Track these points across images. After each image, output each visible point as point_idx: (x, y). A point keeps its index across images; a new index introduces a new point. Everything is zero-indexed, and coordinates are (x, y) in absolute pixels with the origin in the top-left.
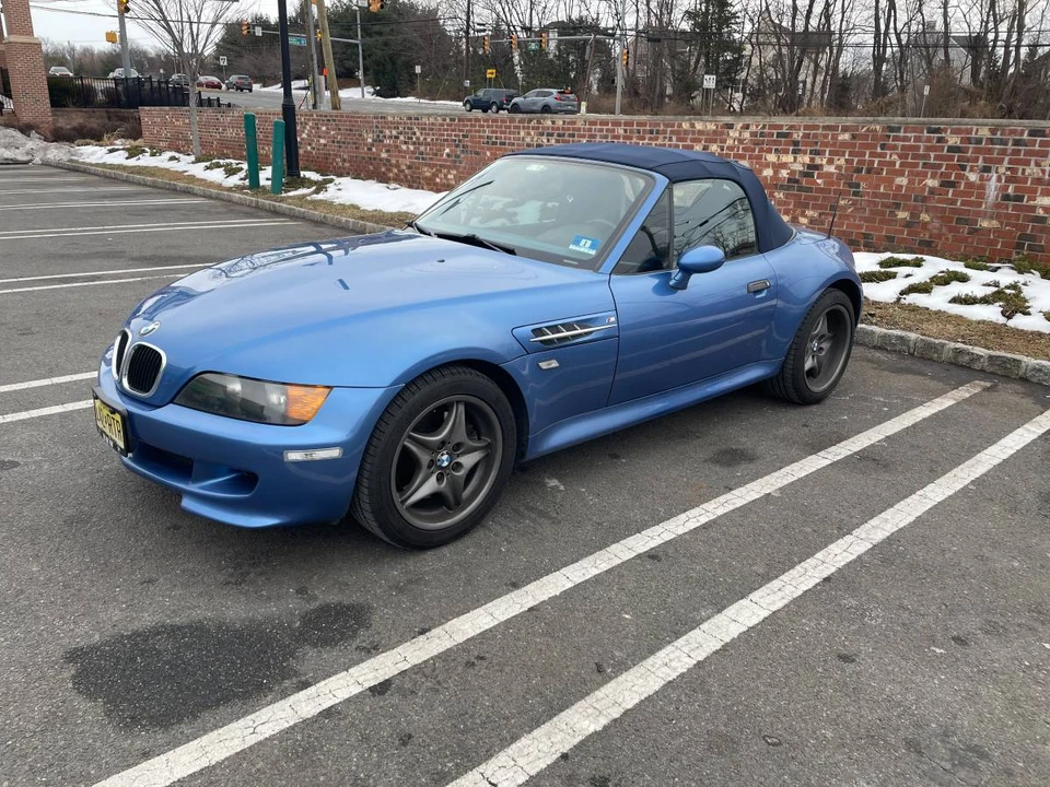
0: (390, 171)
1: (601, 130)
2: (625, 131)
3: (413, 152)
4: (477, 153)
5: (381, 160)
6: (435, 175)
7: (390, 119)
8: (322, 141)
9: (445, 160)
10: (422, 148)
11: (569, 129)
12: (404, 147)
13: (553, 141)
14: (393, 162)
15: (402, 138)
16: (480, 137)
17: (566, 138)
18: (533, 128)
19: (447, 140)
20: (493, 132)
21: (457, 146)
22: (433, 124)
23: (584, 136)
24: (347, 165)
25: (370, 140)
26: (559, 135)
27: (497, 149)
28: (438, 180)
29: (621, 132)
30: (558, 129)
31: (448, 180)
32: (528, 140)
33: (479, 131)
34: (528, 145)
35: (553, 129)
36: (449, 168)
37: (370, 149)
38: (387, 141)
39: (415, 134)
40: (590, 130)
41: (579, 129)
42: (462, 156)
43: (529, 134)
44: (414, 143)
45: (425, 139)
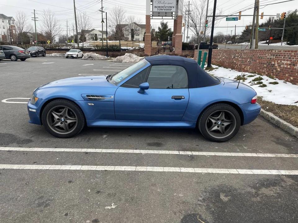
0: (235, 66)
1: (288, 54)
2: (294, 54)
3: (241, 61)
4: (255, 61)
5: (234, 63)
6: (245, 67)
7: (238, 51)
8: (224, 58)
9: (248, 63)
10: (243, 59)
11: (279, 53)
12: (239, 59)
13: (274, 57)
14: (237, 63)
15: (239, 56)
16: (257, 56)
17: (278, 56)
18: (270, 53)
19: (249, 57)
20: (260, 54)
21: (251, 59)
22: (246, 52)
23: (282, 56)
24: (227, 64)
25: (233, 57)
26: (276, 55)
27: (260, 60)
28: (245, 69)
29: (293, 54)
30: (276, 53)
31: (247, 69)
32: (268, 57)
33: (256, 54)
34: (268, 58)
35: (275, 53)
36: (248, 65)
37: (232, 60)
38: (236, 57)
39: (242, 55)
40: (285, 54)
41: (282, 53)
42: (252, 62)
43: (268, 55)
44: (242, 58)
45: (244, 57)
